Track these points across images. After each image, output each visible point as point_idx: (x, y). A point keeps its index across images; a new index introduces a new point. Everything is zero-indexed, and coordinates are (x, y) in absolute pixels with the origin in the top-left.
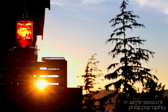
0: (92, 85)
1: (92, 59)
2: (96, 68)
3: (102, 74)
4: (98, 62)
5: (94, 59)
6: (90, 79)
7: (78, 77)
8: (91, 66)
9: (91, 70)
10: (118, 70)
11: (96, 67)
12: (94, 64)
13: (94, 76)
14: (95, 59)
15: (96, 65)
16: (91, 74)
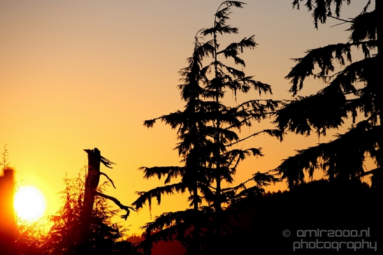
0: (222, 160)
1: (218, 28)
2: (240, 74)
3: (271, 104)
4: (248, 43)
5: (227, 30)
6: (211, 131)
7: (149, 123)
8: (216, 63)
9: (218, 82)
10: (345, 79)
11: (239, 67)
12: (231, 51)
13: (232, 116)
14: (235, 30)
15: (238, 61)
16: (217, 105)
